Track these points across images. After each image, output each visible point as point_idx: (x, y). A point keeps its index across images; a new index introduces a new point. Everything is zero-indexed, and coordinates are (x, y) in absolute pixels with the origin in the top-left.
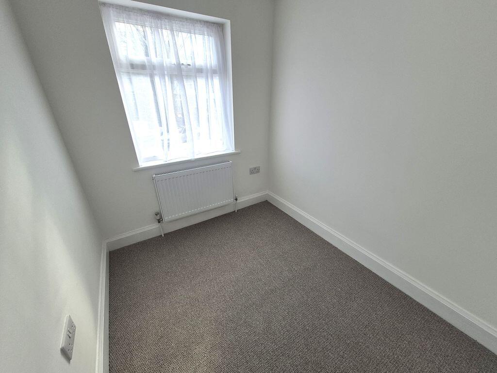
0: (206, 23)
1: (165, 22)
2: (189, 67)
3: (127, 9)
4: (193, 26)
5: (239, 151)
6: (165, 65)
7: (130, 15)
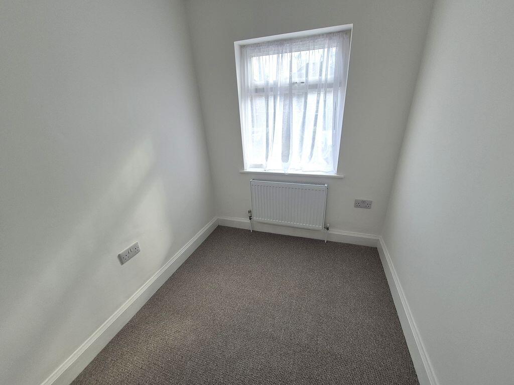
0: (329, 35)
1: (287, 46)
2: (302, 84)
3: (259, 45)
4: (314, 42)
5: (343, 176)
6: (279, 86)
7: (260, 49)
